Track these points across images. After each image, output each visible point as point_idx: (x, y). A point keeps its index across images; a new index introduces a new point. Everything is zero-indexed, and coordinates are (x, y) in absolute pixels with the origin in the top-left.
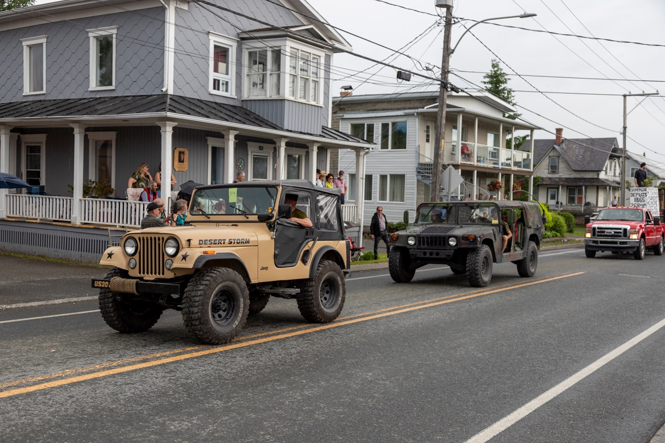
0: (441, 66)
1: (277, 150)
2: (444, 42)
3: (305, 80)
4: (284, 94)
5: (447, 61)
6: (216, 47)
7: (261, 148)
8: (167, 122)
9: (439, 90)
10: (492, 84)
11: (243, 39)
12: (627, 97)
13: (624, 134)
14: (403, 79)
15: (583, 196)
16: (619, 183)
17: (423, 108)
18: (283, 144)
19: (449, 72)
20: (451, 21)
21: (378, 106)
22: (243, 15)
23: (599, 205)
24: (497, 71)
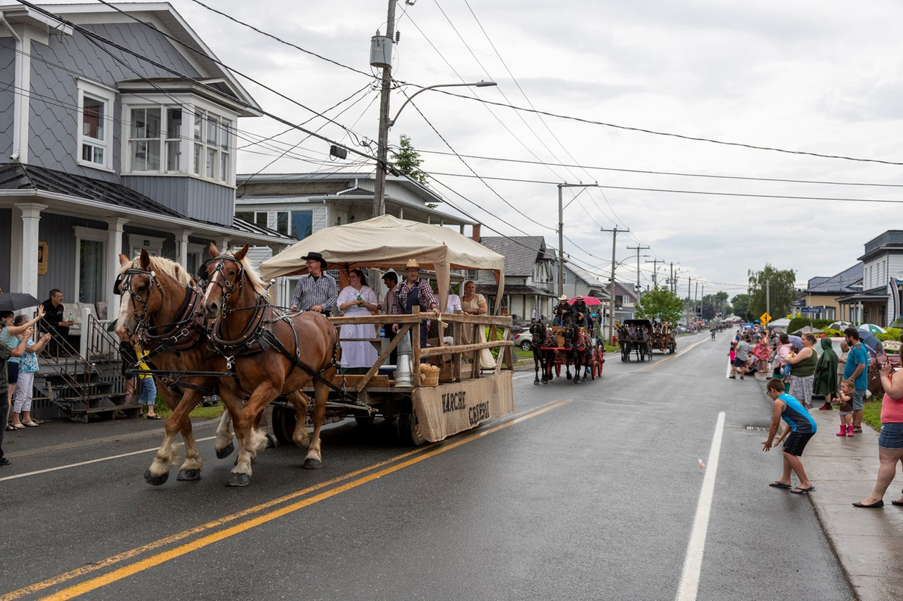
0: (377, 142)
1: (177, 246)
2: (381, 111)
3: (212, 151)
4: (187, 169)
5: (385, 135)
6: (86, 99)
7: (146, 243)
8: (34, 204)
9: (375, 172)
10: (401, 166)
11: (123, 91)
12: (563, 188)
13: (560, 231)
14: (337, 156)
15: (508, 307)
16: (548, 292)
17: (336, 194)
18: (185, 238)
19: (388, 149)
20: (389, 84)
21: (270, 190)
22: (147, 60)
23: (526, 319)
24: (407, 150)
